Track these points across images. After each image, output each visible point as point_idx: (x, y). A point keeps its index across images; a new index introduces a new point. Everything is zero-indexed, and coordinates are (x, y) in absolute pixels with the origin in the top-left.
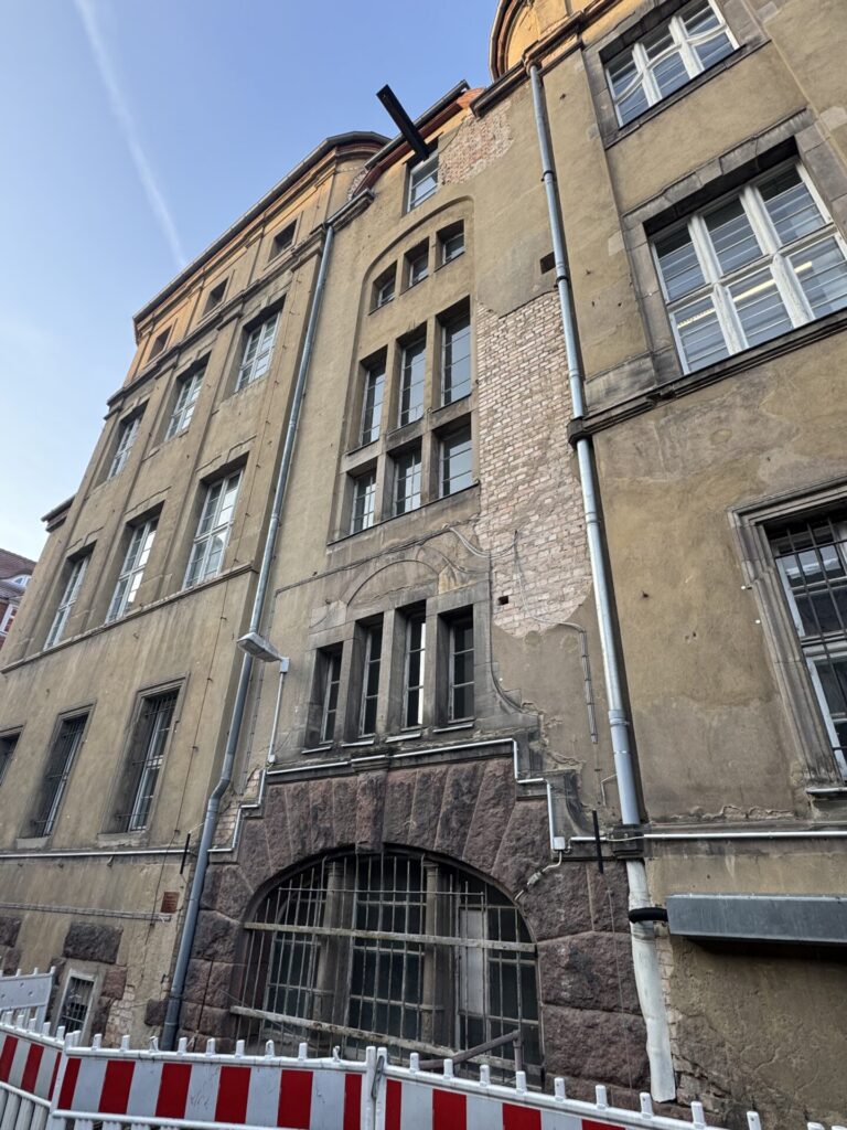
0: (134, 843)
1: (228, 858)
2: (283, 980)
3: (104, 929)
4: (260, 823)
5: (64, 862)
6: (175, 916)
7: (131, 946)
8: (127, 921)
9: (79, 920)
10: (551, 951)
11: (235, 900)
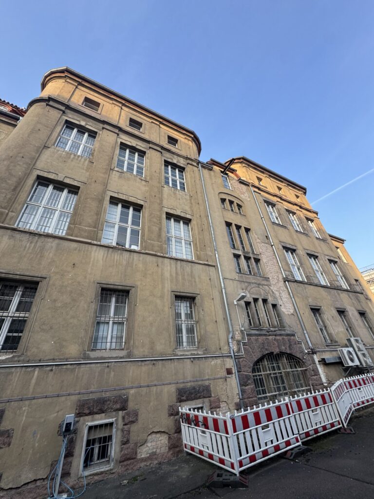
0: (199, 353)
1: (242, 356)
2: (259, 387)
3: (200, 386)
4: (247, 346)
5: (155, 362)
6: (234, 375)
7: (218, 388)
8: (212, 381)
9: (181, 386)
10: (310, 368)
11: (249, 368)
